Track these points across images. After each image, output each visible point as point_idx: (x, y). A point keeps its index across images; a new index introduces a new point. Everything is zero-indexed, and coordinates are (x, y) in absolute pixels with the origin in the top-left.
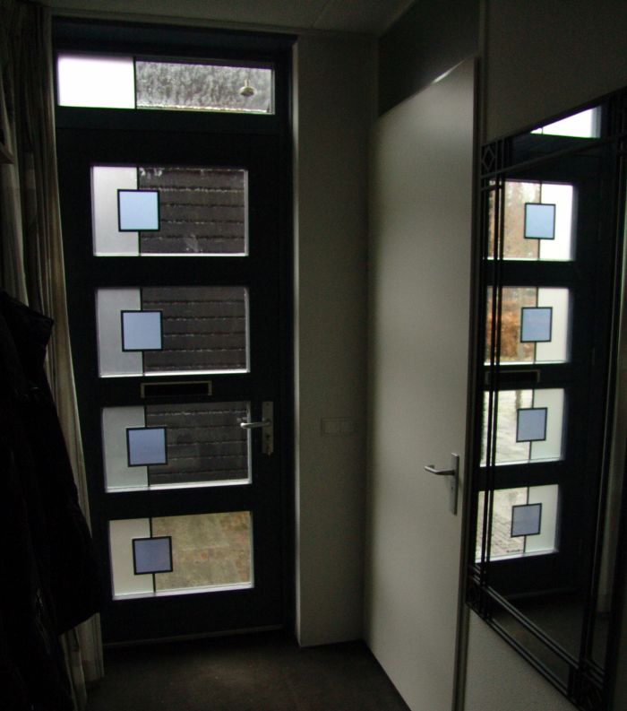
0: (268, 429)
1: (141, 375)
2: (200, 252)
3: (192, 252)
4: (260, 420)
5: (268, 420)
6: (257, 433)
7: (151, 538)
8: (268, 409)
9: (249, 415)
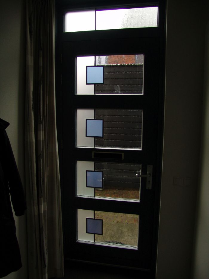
0: (150, 179)
1: (93, 148)
2: (121, 93)
3: (118, 93)
4: (146, 174)
5: (150, 174)
6: (144, 180)
7: (94, 219)
8: (150, 169)
9: (141, 171)
